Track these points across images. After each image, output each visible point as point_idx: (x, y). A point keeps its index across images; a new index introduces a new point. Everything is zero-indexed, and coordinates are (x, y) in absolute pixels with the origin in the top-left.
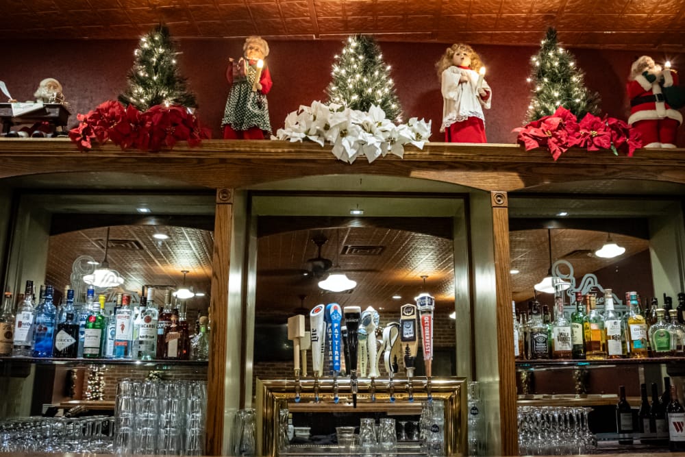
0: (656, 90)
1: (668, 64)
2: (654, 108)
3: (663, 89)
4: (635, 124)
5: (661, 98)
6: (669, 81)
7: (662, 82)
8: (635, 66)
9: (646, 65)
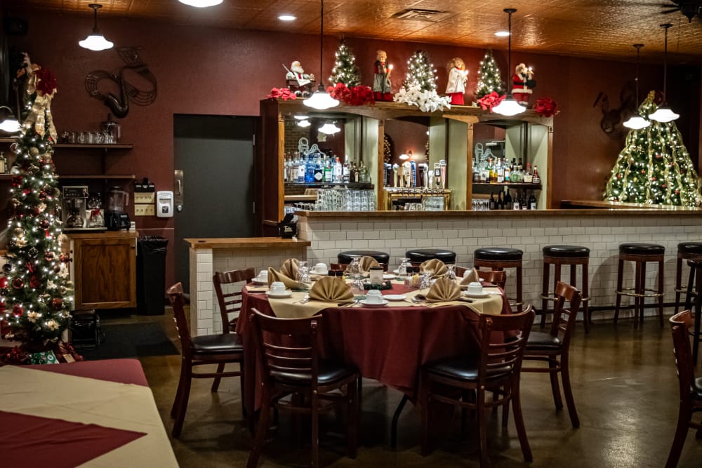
0: (525, 81)
1: (530, 69)
2: (523, 88)
3: (527, 80)
4: (515, 94)
5: (527, 84)
6: (530, 78)
7: (527, 77)
8: (517, 67)
9: (522, 68)
